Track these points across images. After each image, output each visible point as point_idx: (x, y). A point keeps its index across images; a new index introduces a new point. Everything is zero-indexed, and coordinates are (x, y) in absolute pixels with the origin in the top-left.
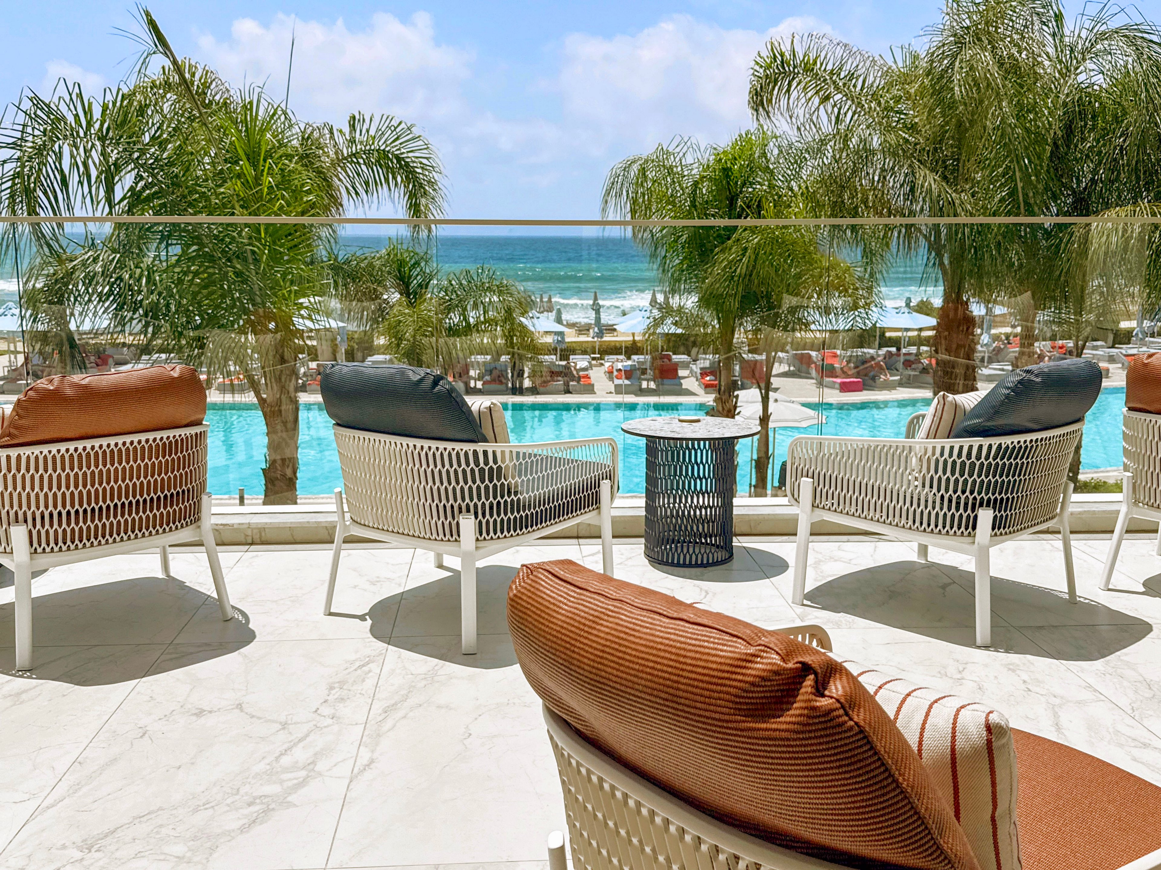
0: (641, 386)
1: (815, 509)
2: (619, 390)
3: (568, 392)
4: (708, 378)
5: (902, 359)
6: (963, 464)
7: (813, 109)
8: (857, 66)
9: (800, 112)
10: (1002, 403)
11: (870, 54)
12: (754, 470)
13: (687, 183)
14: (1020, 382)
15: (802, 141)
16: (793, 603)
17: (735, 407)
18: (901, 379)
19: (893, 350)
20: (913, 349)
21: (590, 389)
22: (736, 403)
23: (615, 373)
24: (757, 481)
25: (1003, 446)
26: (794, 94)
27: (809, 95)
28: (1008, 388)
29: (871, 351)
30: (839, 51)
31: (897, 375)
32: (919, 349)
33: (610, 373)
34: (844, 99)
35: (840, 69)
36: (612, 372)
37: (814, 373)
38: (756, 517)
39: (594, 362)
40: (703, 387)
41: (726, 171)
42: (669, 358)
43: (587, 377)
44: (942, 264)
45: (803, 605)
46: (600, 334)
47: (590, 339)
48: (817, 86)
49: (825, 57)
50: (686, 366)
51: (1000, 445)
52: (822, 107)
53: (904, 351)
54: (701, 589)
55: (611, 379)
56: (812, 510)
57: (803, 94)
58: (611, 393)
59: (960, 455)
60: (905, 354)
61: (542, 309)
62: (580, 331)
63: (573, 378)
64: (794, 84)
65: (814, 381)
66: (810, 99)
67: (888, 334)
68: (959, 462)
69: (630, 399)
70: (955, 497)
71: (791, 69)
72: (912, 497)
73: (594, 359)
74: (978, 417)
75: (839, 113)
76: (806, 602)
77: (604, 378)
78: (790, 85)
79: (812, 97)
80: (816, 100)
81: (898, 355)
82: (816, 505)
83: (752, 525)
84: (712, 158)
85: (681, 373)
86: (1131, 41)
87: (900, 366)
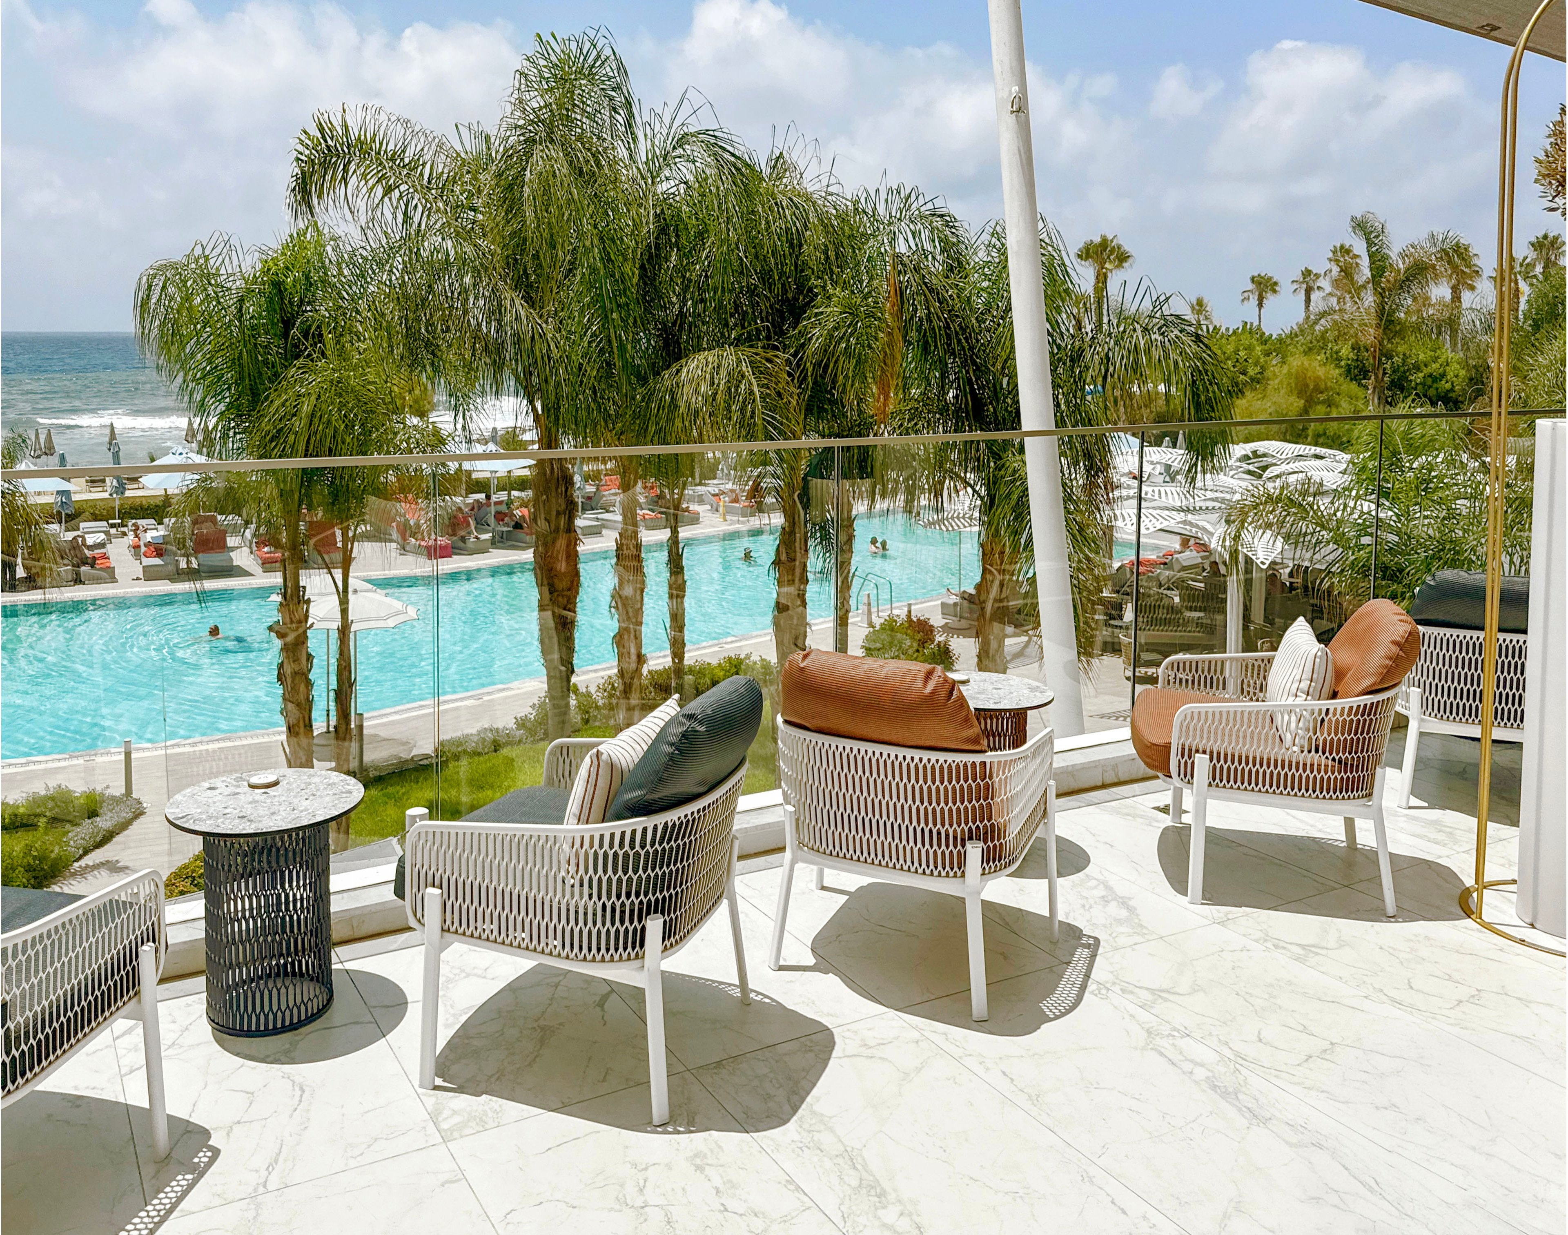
0: (177, 566)
1: (446, 934)
2: (150, 574)
3: (78, 580)
4: (266, 549)
5: (493, 509)
6: (627, 856)
7: (376, 201)
8: (422, 150)
9: (361, 204)
10: (667, 767)
11: (435, 134)
12: (332, 705)
13: (231, 301)
14: (684, 735)
15: (368, 248)
16: (421, 1086)
17: (307, 617)
18: (494, 537)
19: (481, 496)
20: (503, 496)
21: (110, 576)
22: (307, 611)
23: (143, 549)
24: (338, 720)
25: (670, 825)
26: (353, 181)
27: (371, 183)
28: (672, 744)
29: (458, 500)
30: (400, 130)
31: (487, 532)
32: (509, 495)
33: (137, 547)
34: (411, 190)
35: (404, 151)
36: (139, 547)
37: (395, 535)
38: (358, 912)
39: (113, 531)
40: (260, 562)
41: (277, 285)
42: (213, 520)
43: (105, 557)
44: (534, 410)
45: (436, 1088)
46: (120, 489)
47: (106, 495)
48: (378, 172)
49: (385, 134)
50: (236, 530)
51: (666, 823)
52: (386, 199)
53: (494, 498)
54: (294, 1082)
55: (137, 556)
56: (442, 937)
57: (363, 182)
58: (138, 579)
59: (621, 845)
60: (496, 503)
61: (39, 452)
62: (92, 481)
63: (84, 561)
64: (353, 167)
65: (394, 545)
66: (372, 189)
67: (474, 476)
68: (621, 853)
69: (163, 587)
70: (618, 904)
71: (346, 150)
72: (568, 910)
73: (112, 526)
74: (639, 787)
75: (406, 209)
76: (439, 1081)
77: (128, 556)
78: (345, 170)
79: (374, 186)
80: (379, 191)
81: (489, 505)
82: (446, 927)
83: (355, 925)
84: (259, 266)
85: (231, 541)
86: (709, 146)
87: (492, 521)
